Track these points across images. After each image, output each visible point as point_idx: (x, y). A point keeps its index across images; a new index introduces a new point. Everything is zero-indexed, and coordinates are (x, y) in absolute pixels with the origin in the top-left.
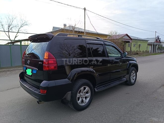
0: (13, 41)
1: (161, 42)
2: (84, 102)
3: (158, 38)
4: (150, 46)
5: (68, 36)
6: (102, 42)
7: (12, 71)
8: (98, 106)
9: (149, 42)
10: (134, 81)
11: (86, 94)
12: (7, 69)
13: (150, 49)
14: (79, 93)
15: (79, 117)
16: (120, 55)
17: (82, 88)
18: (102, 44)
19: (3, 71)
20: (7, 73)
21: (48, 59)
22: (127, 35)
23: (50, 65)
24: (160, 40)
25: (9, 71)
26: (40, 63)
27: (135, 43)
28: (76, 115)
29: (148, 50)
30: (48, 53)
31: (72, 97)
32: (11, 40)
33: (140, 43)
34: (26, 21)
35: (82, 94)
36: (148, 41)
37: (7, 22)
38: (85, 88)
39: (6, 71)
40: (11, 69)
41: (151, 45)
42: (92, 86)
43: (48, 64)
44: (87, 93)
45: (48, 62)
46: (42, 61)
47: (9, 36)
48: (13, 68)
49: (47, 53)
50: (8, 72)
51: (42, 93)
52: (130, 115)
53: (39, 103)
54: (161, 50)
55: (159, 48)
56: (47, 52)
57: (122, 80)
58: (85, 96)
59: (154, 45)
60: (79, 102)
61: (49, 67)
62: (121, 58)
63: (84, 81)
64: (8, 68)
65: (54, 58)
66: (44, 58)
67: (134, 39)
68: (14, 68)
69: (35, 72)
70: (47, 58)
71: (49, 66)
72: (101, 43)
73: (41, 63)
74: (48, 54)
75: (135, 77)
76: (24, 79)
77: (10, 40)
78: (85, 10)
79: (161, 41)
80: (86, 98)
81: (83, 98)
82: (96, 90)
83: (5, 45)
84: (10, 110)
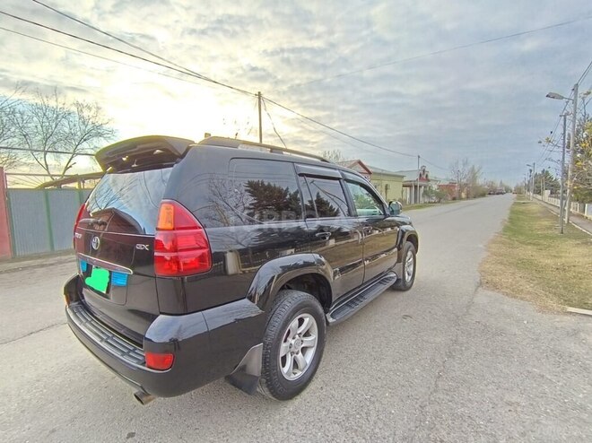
0: (58, 178)
1: (429, 181)
2: (301, 365)
3: (424, 171)
4: (408, 189)
5: (239, 148)
6: (337, 171)
7: (52, 265)
8: (341, 370)
9: (405, 179)
10: (410, 277)
11: (305, 339)
12: (39, 261)
13: (408, 196)
14: (285, 341)
15: (292, 425)
16: (378, 210)
17: (295, 322)
18: (339, 179)
19: (24, 268)
20: (35, 272)
21: (174, 229)
22: (360, 163)
23: (180, 254)
24: (427, 176)
25: (42, 266)
26: (140, 245)
27: (376, 182)
28: (278, 417)
29: (404, 197)
30: (172, 208)
31: (265, 360)
32: (52, 176)
33: (386, 182)
34: (97, 124)
35: (293, 342)
36: (403, 177)
37: (39, 127)
38: (301, 321)
39: (34, 267)
40: (51, 259)
41: (410, 186)
42: (321, 310)
43: (175, 249)
44: (307, 334)
45: (174, 242)
46: (151, 241)
47: (47, 166)
48: (57, 255)
49: (167, 209)
50: (41, 271)
51: (152, 365)
52: (447, 394)
53: (144, 399)
54: (429, 197)
55: (425, 193)
56: (170, 203)
57: (387, 279)
58: (303, 345)
59: (416, 187)
60: (285, 370)
61: (178, 263)
62: (382, 217)
63: (300, 296)
64: (40, 257)
65: (196, 228)
66: (157, 229)
67: (375, 173)
68: (60, 254)
69: (122, 282)
70: (170, 226)
71: (177, 257)
72: (337, 174)
73: (146, 247)
74: (172, 211)
75: (412, 269)
76: (82, 303)
77: (49, 175)
78: (259, 98)
79: (429, 178)
80: (304, 350)
81: (297, 353)
82: (331, 320)
83: (36, 189)
84: (27, 426)
